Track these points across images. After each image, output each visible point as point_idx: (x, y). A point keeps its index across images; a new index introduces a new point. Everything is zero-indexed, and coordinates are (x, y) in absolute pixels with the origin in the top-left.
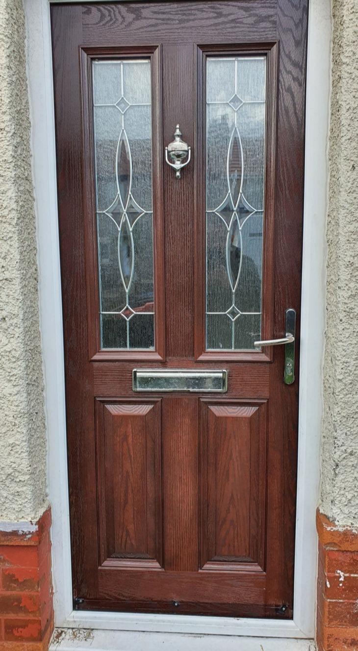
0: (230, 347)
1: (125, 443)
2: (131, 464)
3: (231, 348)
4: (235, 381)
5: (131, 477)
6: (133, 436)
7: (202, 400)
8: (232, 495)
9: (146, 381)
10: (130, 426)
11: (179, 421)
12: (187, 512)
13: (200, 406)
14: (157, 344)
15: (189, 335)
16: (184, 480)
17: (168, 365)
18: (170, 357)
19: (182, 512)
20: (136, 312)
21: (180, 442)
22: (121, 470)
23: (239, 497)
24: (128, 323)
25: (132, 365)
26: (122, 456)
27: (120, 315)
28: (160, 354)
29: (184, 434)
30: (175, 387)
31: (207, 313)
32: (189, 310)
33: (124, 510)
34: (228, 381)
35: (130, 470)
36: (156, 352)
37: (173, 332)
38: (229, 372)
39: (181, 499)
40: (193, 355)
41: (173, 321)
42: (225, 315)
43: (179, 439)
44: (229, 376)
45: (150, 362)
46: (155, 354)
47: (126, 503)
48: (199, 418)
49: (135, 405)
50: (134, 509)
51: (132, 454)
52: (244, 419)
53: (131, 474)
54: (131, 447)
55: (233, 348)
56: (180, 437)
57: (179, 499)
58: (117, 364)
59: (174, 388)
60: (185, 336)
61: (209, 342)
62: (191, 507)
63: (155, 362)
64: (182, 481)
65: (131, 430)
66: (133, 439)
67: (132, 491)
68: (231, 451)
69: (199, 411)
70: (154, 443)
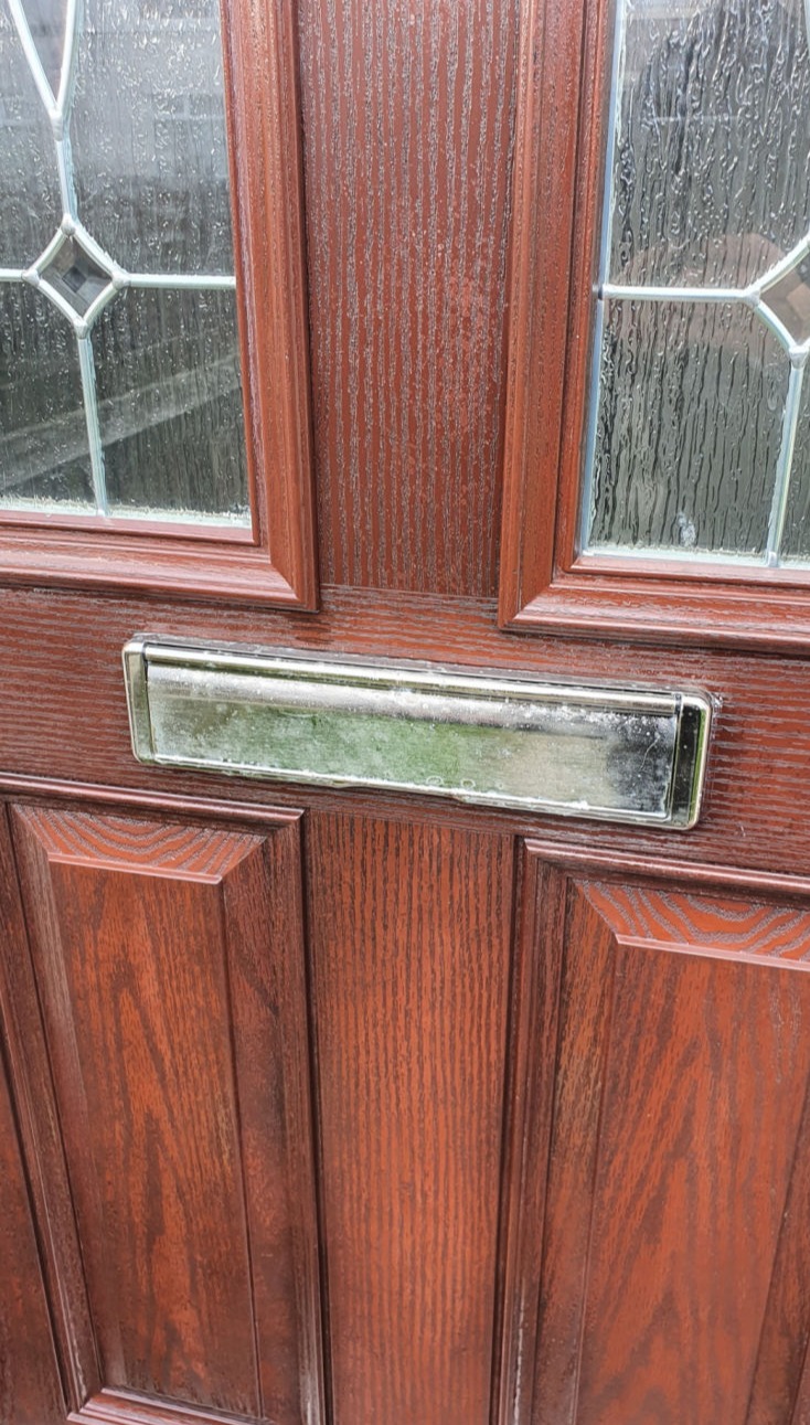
0: (755, 540)
1: (125, 998)
2: (164, 1087)
3: (761, 546)
4: (757, 768)
5: (169, 1139)
6: (159, 972)
7: (533, 847)
8: (669, 1297)
9: (205, 716)
10: (143, 925)
11: (402, 939)
12: (439, 1316)
13: (518, 877)
14: (264, 495)
15: (465, 449)
16: (425, 1195)
17: (335, 632)
18: (345, 588)
19: (413, 1313)
20: (131, 269)
21: (407, 1037)
22: (119, 1103)
23: (703, 1316)
24: (85, 350)
25: (123, 610)
26: (120, 1048)
27: (28, 289)
28: (278, 565)
29: (426, 1004)
30: (372, 771)
31: (609, 289)
32: (471, 260)
33: (150, 1250)
34: (711, 764)
35: (160, 1110)
36: (257, 545)
37: (362, 424)
38: (724, 710)
39: (408, 1263)
40: (491, 586)
41: (363, 341)
42: (743, 306)
43: (401, 1023)
44: (723, 735)
45: (228, 607)
46: (252, 553)
47: (155, 1229)
48: (515, 936)
49: (165, 823)
50: (191, 1259)
51: (164, 1047)
52: (784, 982)
53: (165, 1126)
54: (158, 1021)
55: (771, 553)
56: (407, 1013)
57: (401, 1264)
58: (34, 599)
59: (364, 774)
60: (441, 453)
61: (607, 506)
62: (459, 1305)
63: (259, 610)
64: (413, 1198)
65: (149, 944)
66: (161, 983)
67: (181, 1195)
68: (687, 1120)
69: (517, 903)
70: (275, 1010)
